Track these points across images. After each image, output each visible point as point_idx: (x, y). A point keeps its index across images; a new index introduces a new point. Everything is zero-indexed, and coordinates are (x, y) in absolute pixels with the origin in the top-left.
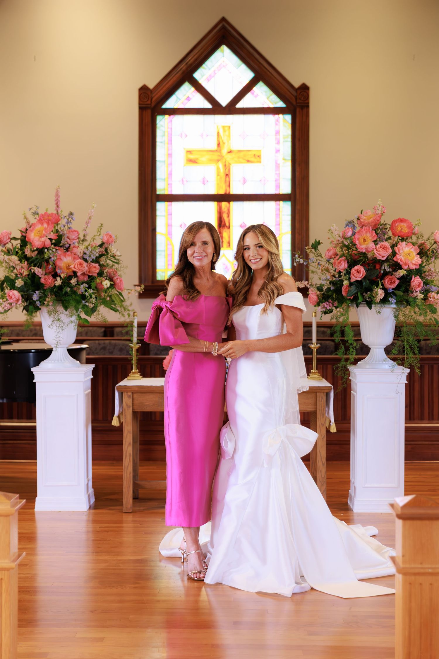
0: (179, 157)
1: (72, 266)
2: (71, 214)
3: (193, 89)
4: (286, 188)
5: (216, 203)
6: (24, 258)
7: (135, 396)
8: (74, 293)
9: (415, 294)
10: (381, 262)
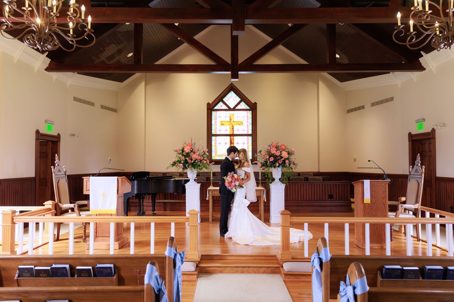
0: (219, 123)
1: (196, 157)
2: (195, 143)
3: (223, 103)
4: (250, 132)
5: (229, 137)
6: (183, 155)
7: (213, 192)
8: (197, 164)
9: (287, 165)
10: (278, 156)
